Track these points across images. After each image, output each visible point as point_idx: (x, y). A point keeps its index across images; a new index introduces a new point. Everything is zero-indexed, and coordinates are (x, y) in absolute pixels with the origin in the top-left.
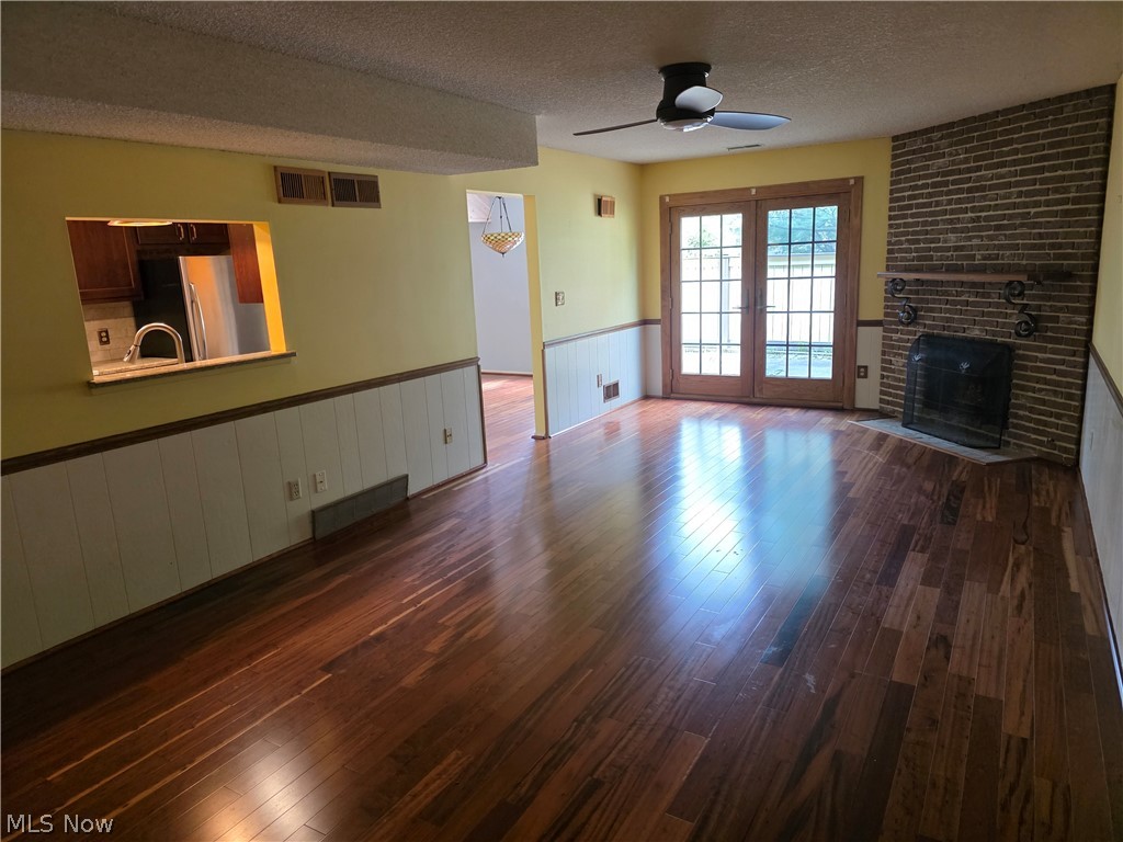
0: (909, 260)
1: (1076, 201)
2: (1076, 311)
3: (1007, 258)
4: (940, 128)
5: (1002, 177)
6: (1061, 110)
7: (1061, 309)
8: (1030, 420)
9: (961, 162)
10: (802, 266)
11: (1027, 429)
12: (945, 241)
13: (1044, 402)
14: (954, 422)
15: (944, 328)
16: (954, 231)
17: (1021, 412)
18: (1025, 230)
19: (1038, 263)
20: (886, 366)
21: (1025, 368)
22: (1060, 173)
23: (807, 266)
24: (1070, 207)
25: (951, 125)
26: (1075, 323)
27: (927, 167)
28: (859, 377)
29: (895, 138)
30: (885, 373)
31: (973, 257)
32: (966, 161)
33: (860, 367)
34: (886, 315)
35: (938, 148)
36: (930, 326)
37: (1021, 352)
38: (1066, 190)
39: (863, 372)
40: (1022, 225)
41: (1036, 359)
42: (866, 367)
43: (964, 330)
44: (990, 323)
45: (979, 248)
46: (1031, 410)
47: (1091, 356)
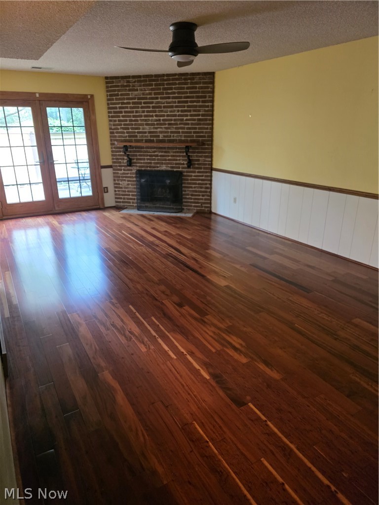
0: (124, 137)
1: (203, 115)
2: (206, 157)
3: (175, 137)
4: (134, 77)
5: (169, 103)
6: (193, 79)
7: (201, 157)
8: (191, 199)
9: (147, 94)
10: (70, 138)
11: (191, 202)
12: (143, 129)
13: (196, 191)
14: (158, 205)
15: (147, 167)
16: (147, 124)
17: (188, 197)
18: (182, 126)
19: (189, 139)
20: (117, 186)
21: (188, 180)
22: (195, 104)
23: (72, 138)
24: (200, 117)
25: (139, 77)
26: (207, 161)
27: (128, 94)
28: (105, 192)
29: (106, 78)
30: (117, 189)
31: (159, 136)
32: (150, 94)
33: (104, 188)
34: (113, 162)
35: (134, 86)
36: (140, 167)
37: (185, 174)
38: (199, 111)
39: (106, 190)
40: (180, 124)
41: (191, 176)
42: (107, 188)
43: (158, 167)
44: (168, 163)
45: (161, 132)
46: (192, 195)
47: (214, 173)
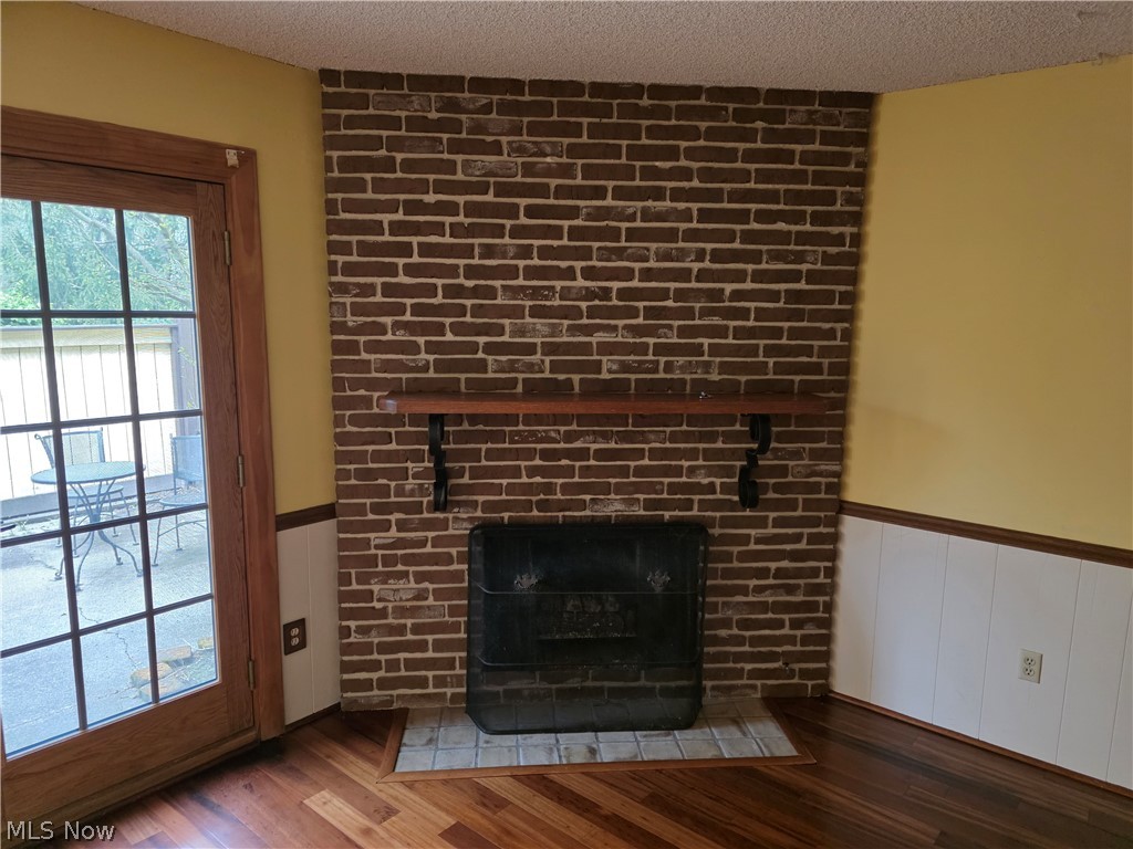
0: (411, 370)
1: (812, 277)
2: (817, 455)
3: (681, 370)
4: (481, 84)
5: (660, 217)
6: (779, 117)
7: (797, 455)
8: (740, 641)
9: (550, 172)
11: (739, 657)
12: (521, 332)
13: (764, 607)
14: (574, 683)
15: (528, 506)
16: (537, 312)
17: (723, 633)
18: (717, 321)
19: (743, 379)
20: (352, 605)
21: (728, 557)
22: (781, 226)
24: (802, 285)
25: (515, 85)
26: (820, 474)
27: (450, 167)
28: (290, 650)
29: (328, 76)
30: (353, 624)
31: (597, 367)
32: (566, 171)
33: (289, 627)
34: (342, 492)
35: (478, 128)
36: (488, 506)
37: (716, 531)
38: (800, 257)
39: (295, 636)
40: (705, 313)
41: (746, 540)
42: (301, 623)
43: (582, 505)
44: (637, 488)
45: (606, 349)
46: (745, 624)
47: (851, 525)
